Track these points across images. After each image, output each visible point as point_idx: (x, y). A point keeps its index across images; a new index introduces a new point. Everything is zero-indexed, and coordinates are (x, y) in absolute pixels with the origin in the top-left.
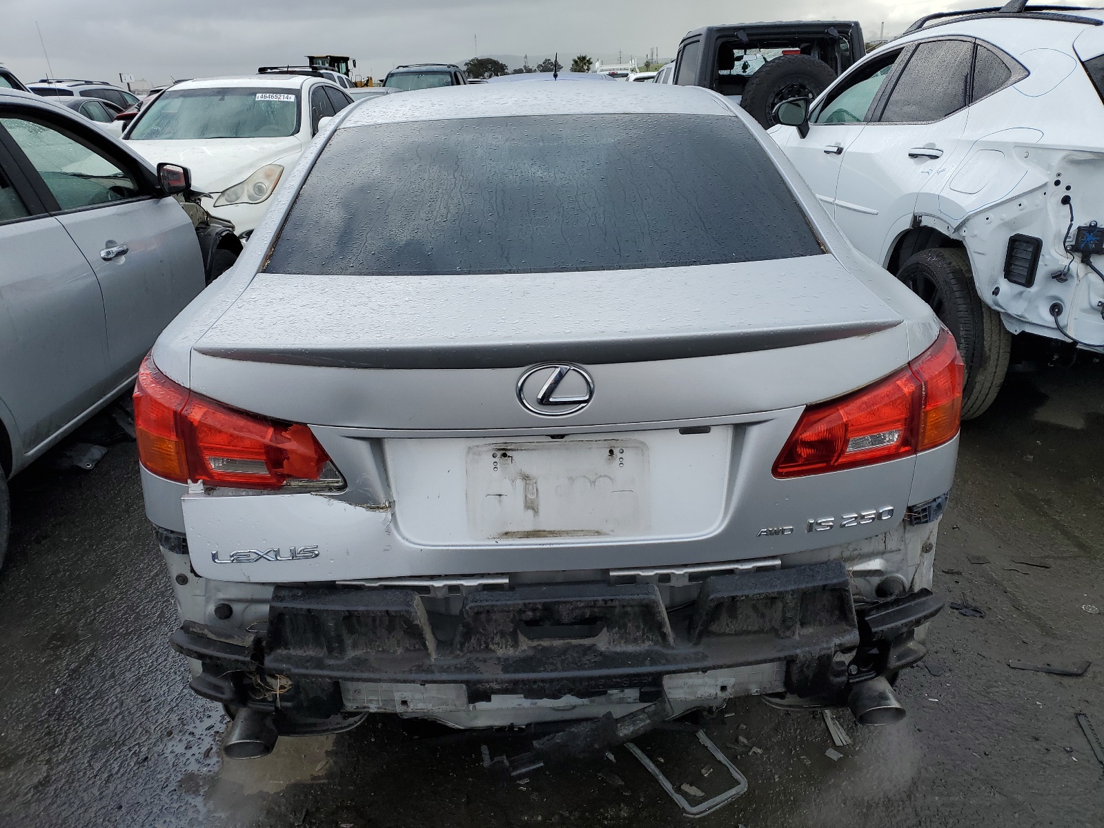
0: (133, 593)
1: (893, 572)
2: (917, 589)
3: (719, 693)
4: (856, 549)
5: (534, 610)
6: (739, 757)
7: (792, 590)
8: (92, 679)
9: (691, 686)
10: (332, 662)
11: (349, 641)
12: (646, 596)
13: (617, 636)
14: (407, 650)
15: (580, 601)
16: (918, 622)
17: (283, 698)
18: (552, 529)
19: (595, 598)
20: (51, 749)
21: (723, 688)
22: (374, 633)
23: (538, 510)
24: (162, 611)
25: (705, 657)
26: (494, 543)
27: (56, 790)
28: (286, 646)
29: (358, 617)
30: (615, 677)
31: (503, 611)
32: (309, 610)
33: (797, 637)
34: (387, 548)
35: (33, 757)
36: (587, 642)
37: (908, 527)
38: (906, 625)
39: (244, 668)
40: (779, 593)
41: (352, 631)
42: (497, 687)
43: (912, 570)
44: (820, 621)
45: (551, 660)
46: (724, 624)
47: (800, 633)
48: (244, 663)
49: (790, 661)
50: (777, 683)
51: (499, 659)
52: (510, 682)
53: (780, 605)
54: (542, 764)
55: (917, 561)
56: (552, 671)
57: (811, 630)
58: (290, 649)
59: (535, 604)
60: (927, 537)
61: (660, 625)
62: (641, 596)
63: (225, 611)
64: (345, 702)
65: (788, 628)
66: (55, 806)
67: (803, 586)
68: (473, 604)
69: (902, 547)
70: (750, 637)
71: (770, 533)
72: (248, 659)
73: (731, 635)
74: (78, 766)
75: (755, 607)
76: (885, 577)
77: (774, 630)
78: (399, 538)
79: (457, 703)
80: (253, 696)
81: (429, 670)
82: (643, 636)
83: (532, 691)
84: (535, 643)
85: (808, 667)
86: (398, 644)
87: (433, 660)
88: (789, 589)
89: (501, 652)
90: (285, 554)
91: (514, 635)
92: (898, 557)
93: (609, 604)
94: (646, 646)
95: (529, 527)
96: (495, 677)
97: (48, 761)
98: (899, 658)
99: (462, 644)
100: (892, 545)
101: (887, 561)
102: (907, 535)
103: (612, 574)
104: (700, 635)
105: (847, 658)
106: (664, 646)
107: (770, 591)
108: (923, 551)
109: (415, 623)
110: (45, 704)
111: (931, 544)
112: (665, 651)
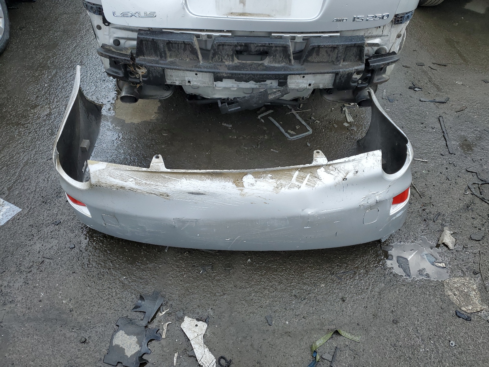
0: (68, 53)
1: (383, 45)
2: (391, 52)
3: (308, 87)
4: (370, 33)
5: (241, 46)
6: (310, 123)
7: (342, 45)
8: (59, 82)
9: (298, 83)
10: (162, 62)
11: (168, 54)
12: (285, 43)
13: (272, 60)
14: (191, 59)
15: (260, 43)
16: (388, 64)
17: (143, 76)
18: (250, 12)
19: (265, 42)
20: (49, 104)
21: (310, 85)
22: (178, 51)
23: (245, 3)
24: (81, 60)
25: (305, 70)
26: (226, 17)
27: (55, 117)
28: (143, 55)
29: (172, 43)
30: (270, 75)
31: (228, 45)
32: (153, 39)
33: (341, 65)
34: (183, 15)
35: (43, 106)
36: (260, 62)
37: (393, 25)
38: (383, 64)
39: (128, 63)
40: (337, 45)
41: (170, 50)
42: (225, 75)
43: (391, 45)
44: (351, 60)
45: (246, 67)
46: (314, 58)
47: (342, 64)
48: (128, 60)
49: (337, 74)
50: (330, 84)
51: (226, 65)
52: (230, 74)
53: (336, 51)
54: (240, 107)
55: (394, 41)
56: (246, 71)
57: (347, 63)
58: (145, 57)
59: (241, 43)
60: (400, 30)
61: (289, 56)
62: (283, 43)
63: (117, 42)
64: (166, 80)
65: (338, 61)
66: (55, 122)
67: (347, 43)
68: (217, 41)
69: (389, 35)
70: (323, 64)
71: (337, 20)
72: (129, 59)
73: (316, 62)
74: (61, 110)
75: (327, 52)
76: (379, 47)
77: (333, 62)
78: (188, 12)
79: (209, 83)
80: (131, 76)
81: (199, 67)
82: (282, 60)
83: (239, 78)
84: (240, 61)
85: (343, 77)
86: (188, 57)
87: (201, 64)
88: (341, 44)
89: (227, 63)
90: (142, 14)
91: (232, 56)
92: (386, 38)
93: (271, 45)
94: (283, 64)
95: (241, 11)
96: (224, 71)
97: (50, 108)
98: (378, 80)
99: (212, 58)
100: (385, 33)
101: (382, 40)
102: (392, 29)
103: (273, 34)
104: (304, 61)
105: (359, 77)
106: (290, 65)
107: (334, 44)
108: (397, 37)
109: (194, 47)
110: (42, 89)
111: (401, 34)
112: (290, 67)
